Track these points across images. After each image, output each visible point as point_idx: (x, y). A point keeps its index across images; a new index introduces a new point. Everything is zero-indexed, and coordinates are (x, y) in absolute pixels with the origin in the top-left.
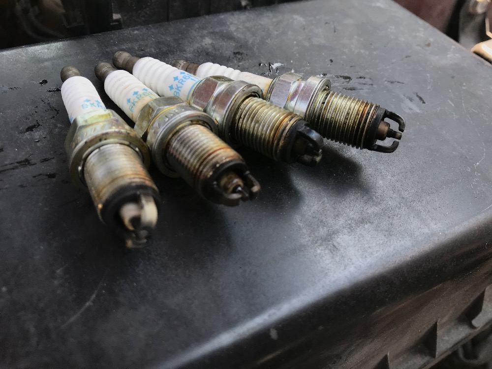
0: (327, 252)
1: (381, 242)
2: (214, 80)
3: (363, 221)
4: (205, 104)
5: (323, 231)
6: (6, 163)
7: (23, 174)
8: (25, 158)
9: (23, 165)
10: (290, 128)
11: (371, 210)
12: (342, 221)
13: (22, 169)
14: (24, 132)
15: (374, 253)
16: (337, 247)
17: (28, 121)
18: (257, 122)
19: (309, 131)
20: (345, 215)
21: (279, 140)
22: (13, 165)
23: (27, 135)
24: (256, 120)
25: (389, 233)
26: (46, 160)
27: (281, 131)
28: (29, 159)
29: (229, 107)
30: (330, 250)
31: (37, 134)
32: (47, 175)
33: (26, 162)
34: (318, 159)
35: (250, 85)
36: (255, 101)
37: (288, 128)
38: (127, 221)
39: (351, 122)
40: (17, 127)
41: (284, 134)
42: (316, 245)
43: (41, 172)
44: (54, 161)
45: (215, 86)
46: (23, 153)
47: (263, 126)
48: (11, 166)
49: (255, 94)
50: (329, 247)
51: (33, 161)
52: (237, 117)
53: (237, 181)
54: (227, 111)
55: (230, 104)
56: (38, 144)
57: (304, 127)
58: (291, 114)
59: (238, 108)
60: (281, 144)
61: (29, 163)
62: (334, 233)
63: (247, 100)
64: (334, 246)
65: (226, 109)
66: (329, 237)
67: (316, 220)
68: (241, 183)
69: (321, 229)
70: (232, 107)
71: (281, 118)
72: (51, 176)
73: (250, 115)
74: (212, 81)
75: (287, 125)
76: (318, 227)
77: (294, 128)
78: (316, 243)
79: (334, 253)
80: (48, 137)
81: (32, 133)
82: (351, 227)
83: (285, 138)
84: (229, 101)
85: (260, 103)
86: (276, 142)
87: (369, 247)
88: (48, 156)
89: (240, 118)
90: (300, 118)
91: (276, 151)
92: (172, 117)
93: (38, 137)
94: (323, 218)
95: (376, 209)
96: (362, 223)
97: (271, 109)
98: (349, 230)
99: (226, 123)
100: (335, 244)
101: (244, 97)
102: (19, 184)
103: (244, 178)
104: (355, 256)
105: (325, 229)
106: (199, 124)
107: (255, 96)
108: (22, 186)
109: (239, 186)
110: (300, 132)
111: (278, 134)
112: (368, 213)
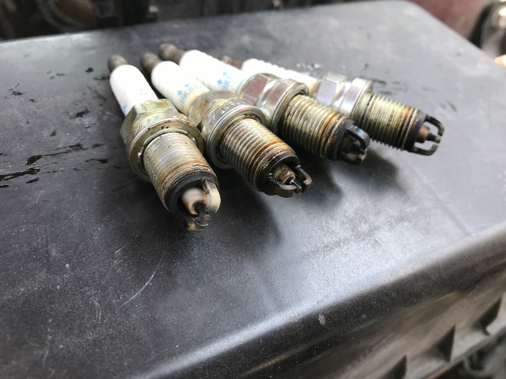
0: (369, 246)
1: (419, 239)
2: (264, 76)
3: (402, 219)
4: (255, 99)
5: (364, 227)
6: (60, 146)
7: (76, 157)
8: (77, 142)
9: (75, 149)
10: (339, 127)
11: (409, 209)
12: (382, 218)
13: (75, 153)
14: (74, 118)
15: (413, 249)
16: (379, 242)
17: (77, 107)
18: (306, 119)
19: (357, 130)
20: (385, 213)
21: (327, 137)
22: (66, 149)
23: (78, 120)
24: (304, 118)
25: (427, 231)
26: (97, 146)
27: (330, 128)
28: (81, 144)
29: (280, 102)
30: (372, 245)
31: (87, 120)
32: (99, 160)
33: (78, 147)
34: (363, 157)
35: (300, 84)
36: (303, 99)
37: (337, 126)
38: (190, 206)
39: (394, 124)
40: (67, 113)
41: (333, 132)
42: (359, 239)
43: (93, 157)
44: (105, 147)
45: (265, 82)
46: (75, 138)
47: (312, 123)
48: (64, 150)
49: (303, 92)
50: (372, 243)
51: (85, 146)
52: (286, 114)
53: (290, 173)
54: (277, 107)
55: (281, 100)
56: (89, 130)
57: (353, 125)
58: (339, 113)
59: (288, 105)
60: (329, 141)
61: (81, 148)
62: (375, 229)
63: (296, 98)
64: (376, 241)
65: (277, 105)
66: (371, 233)
67: (358, 216)
68: (294, 176)
69: (363, 224)
70: (283, 103)
71: (330, 116)
72: (104, 161)
73: (299, 112)
74: (263, 78)
75: (336, 123)
76: (360, 223)
77: (342, 127)
78: (359, 237)
79: (376, 247)
80: (98, 124)
81: (82, 118)
82: (391, 224)
83: (334, 135)
84: (280, 97)
85: (307, 101)
86: (324, 139)
87: (408, 244)
88: (99, 142)
89: (289, 114)
90: (347, 117)
91: (324, 148)
92: (228, 110)
93: (87, 123)
94: (365, 215)
95: (414, 209)
96: (401, 221)
97: (319, 107)
98: (389, 227)
99: (276, 118)
100: (377, 239)
101: (294, 94)
102: (73, 167)
103: (296, 172)
104: (395, 251)
105: (367, 225)
106: (252, 118)
107: (302, 94)
108: (76, 170)
109: (292, 178)
110: (348, 130)
111: (327, 131)
112: (406, 212)
